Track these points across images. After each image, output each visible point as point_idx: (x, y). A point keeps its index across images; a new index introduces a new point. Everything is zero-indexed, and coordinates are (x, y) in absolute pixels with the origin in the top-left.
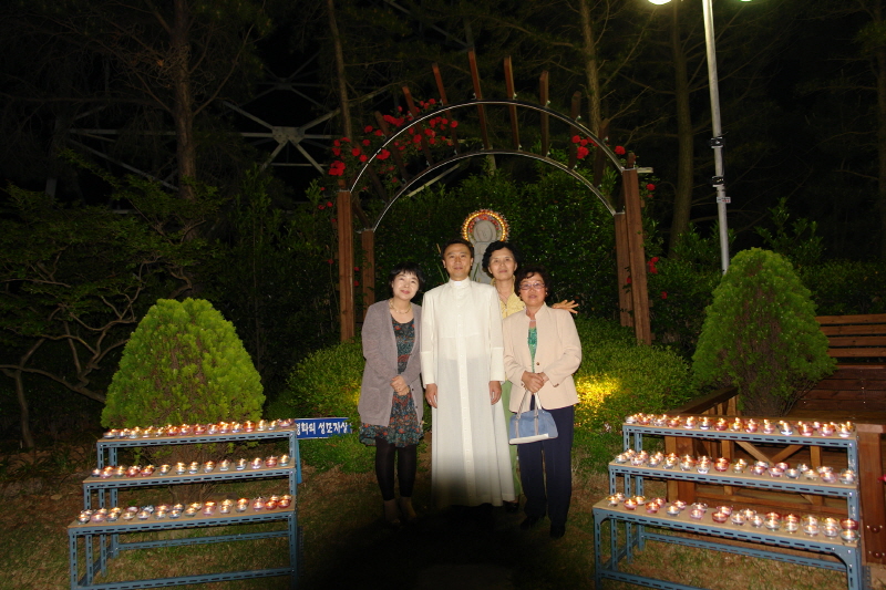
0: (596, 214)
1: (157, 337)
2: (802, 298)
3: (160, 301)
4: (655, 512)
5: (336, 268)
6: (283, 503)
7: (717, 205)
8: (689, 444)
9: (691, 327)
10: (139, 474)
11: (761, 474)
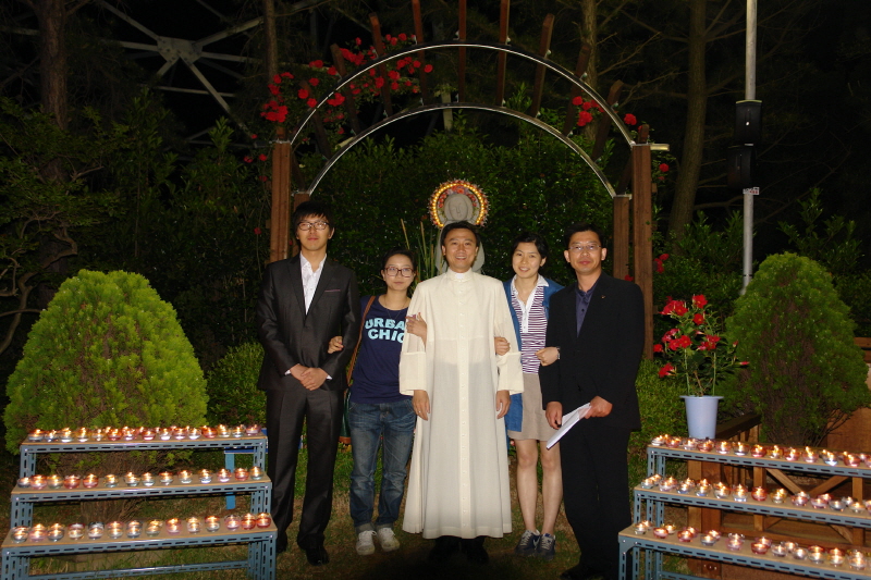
0: (592, 195)
1: (84, 318)
2: (840, 315)
3: (83, 271)
4: (688, 541)
10: (81, 486)
11: (803, 505)
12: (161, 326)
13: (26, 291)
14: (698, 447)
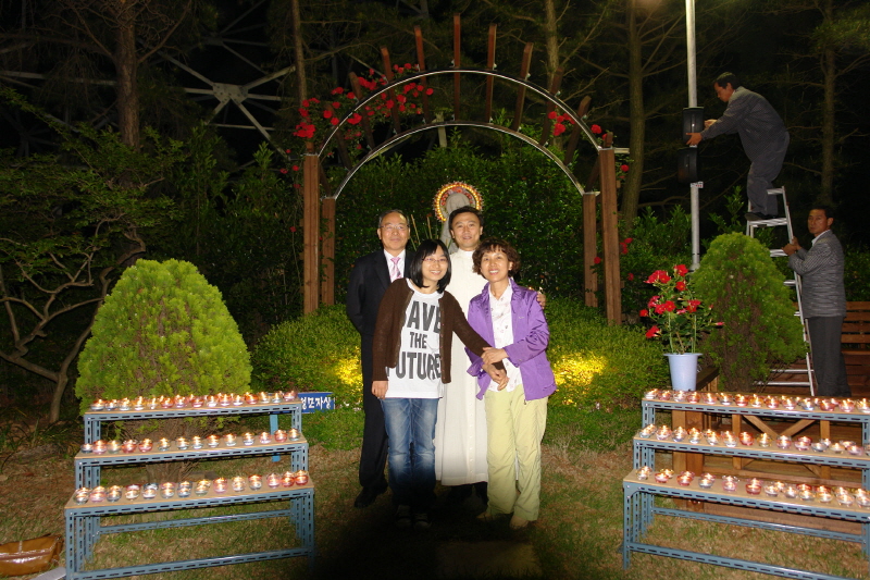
1: (140, 301)
3: (140, 261)
4: (688, 485)
5: (300, 236)
6: (301, 479)
8: (698, 418)
10: (137, 450)
11: (788, 447)
12: (208, 306)
13: (106, 284)
14: (688, 399)
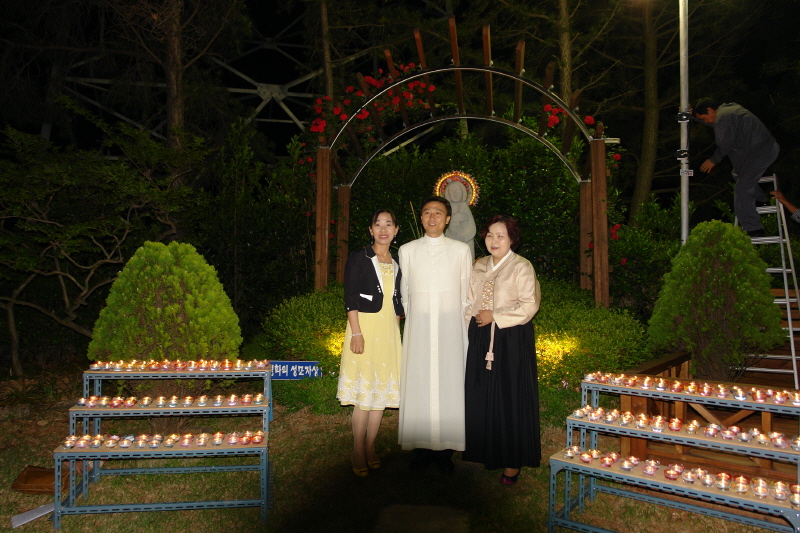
1: (144, 277)
2: (758, 270)
4: (609, 466)
5: (313, 220)
7: (680, 177)
8: (644, 403)
9: (648, 293)
10: (122, 405)
11: (713, 436)
12: (201, 283)
